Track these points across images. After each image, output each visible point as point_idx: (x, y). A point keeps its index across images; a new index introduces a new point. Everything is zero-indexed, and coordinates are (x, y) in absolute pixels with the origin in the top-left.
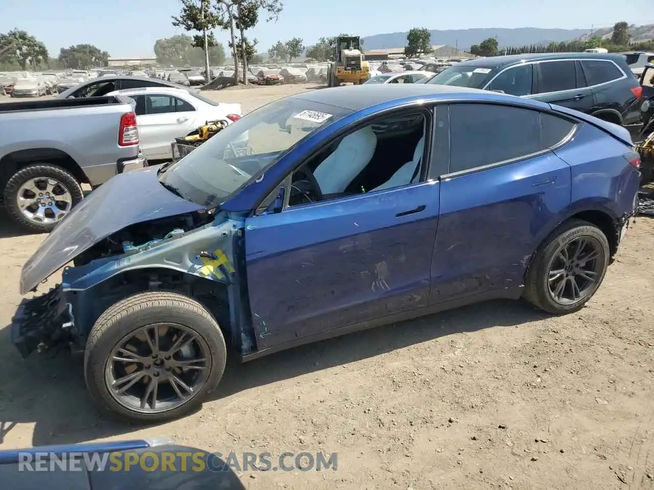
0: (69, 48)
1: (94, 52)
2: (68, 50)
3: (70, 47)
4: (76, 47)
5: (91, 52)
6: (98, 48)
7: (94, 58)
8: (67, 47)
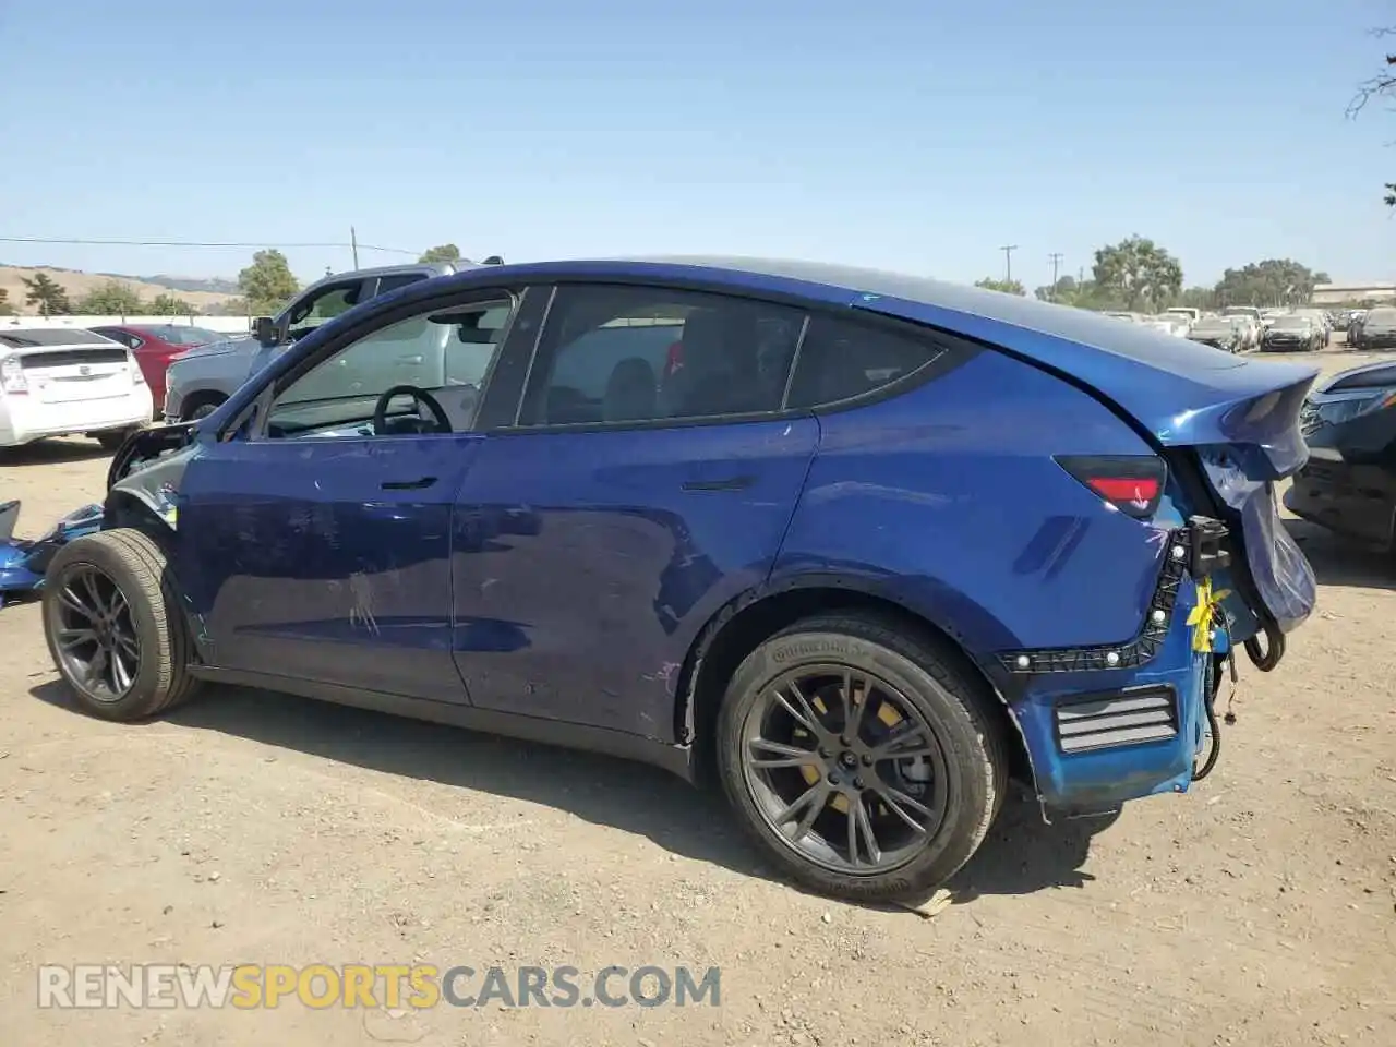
0: (1243, 270)
1: (1295, 275)
2: (1240, 272)
3: (1245, 268)
4: (1257, 265)
5: (1287, 274)
6: (1306, 265)
7: (1292, 287)
8: (1238, 267)
